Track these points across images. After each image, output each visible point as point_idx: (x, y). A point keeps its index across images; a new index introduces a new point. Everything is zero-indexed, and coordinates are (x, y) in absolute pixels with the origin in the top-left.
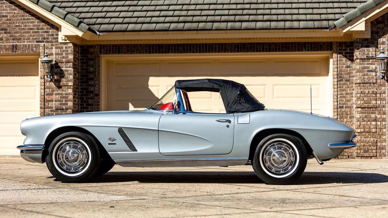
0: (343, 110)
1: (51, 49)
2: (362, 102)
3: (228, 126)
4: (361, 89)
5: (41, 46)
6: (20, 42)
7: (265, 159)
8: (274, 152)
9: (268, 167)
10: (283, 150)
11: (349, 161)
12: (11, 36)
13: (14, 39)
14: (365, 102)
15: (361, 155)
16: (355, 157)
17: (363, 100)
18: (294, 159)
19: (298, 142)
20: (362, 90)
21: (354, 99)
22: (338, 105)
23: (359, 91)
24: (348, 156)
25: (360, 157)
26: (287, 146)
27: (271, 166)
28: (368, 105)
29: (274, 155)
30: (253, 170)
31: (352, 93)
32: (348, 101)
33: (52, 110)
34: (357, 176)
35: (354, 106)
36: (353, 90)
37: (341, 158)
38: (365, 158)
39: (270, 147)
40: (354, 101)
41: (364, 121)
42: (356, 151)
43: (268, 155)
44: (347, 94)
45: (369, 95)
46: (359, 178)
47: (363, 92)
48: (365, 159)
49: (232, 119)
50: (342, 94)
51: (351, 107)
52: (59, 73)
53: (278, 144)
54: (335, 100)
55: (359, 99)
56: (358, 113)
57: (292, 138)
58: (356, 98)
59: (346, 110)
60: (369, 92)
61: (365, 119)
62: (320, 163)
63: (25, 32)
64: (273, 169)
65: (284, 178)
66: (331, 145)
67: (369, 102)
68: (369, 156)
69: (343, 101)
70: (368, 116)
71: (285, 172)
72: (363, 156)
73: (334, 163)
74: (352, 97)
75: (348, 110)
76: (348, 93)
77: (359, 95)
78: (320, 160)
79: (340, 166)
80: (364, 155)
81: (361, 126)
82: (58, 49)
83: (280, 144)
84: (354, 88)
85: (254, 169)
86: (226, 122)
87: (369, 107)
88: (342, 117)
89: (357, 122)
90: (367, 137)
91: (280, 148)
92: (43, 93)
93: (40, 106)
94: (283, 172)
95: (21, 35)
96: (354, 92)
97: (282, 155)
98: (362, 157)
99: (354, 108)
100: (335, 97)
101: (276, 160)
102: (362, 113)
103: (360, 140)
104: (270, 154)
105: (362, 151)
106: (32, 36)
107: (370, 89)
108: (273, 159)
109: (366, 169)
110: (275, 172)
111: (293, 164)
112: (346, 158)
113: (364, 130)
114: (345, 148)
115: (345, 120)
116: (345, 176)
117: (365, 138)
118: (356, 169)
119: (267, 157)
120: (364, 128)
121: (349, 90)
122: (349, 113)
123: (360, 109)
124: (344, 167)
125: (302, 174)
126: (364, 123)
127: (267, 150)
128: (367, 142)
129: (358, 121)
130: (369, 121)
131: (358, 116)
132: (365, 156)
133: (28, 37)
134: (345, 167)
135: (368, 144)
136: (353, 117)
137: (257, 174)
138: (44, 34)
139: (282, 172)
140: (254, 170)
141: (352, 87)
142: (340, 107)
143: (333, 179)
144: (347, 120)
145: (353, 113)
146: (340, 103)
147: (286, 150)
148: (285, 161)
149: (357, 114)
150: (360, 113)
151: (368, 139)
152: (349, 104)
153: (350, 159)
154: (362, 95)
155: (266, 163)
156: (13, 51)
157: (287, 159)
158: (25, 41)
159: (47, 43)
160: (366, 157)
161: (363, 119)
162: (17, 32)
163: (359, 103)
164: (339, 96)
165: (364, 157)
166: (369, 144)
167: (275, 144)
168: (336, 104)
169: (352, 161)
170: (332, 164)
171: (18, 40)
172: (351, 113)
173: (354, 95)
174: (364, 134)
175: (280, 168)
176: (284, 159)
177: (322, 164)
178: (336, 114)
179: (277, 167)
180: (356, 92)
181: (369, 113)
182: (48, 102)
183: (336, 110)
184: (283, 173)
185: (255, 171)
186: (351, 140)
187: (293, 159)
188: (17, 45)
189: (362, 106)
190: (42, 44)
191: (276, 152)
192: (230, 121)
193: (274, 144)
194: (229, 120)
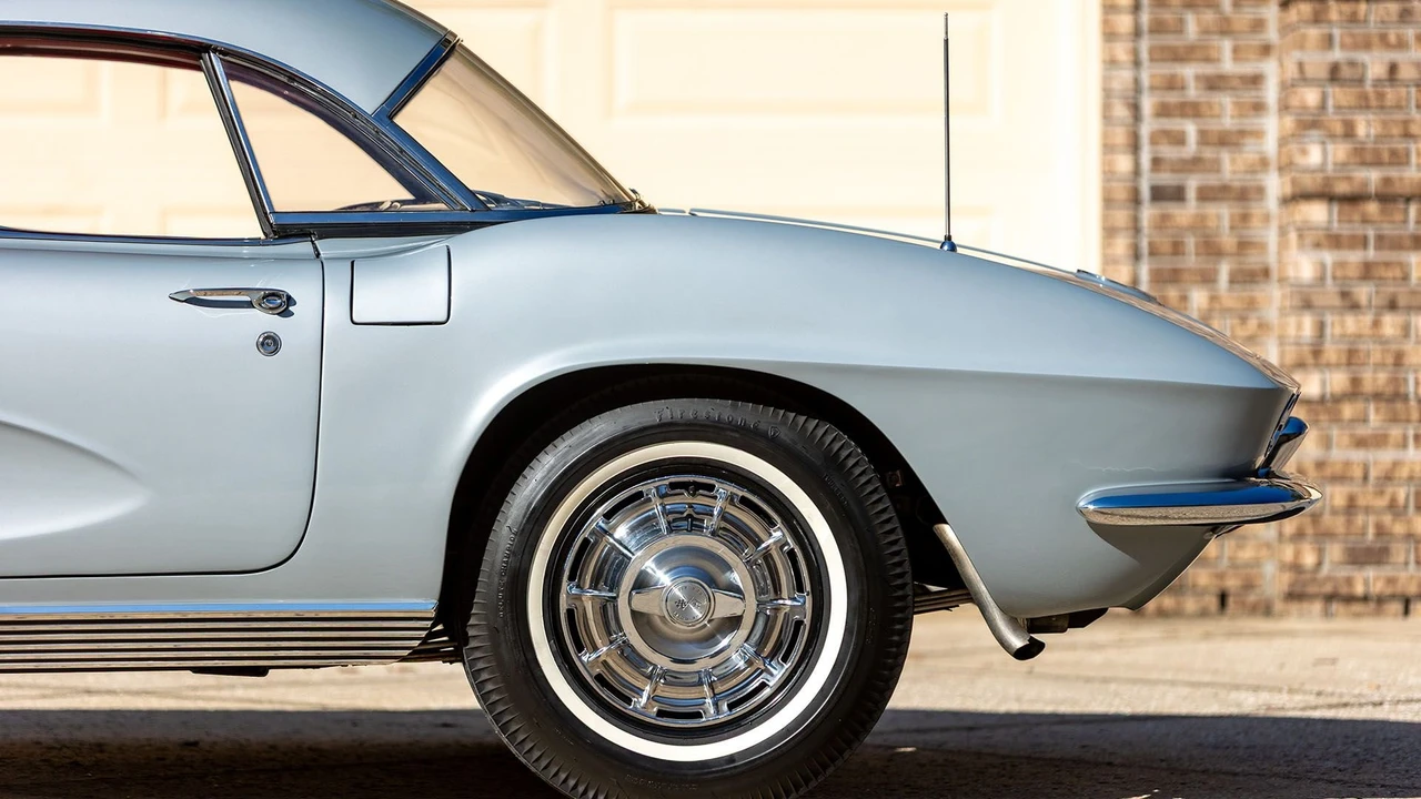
0: (1185, 213)
2: (1339, 151)
3: (270, 344)
4: (1328, 42)
7: (570, 613)
8: (645, 561)
9: (599, 678)
10: (714, 534)
11: (1231, 635)
14: (1364, 156)
15: (1328, 588)
16: (1278, 606)
17: (1349, 132)
18: (809, 600)
19: (833, 461)
20: (1337, 55)
21: (1272, 126)
22: (1137, 172)
23: (1318, 61)
24: (1223, 598)
25: (1317, 607)
26: (744, 500)
27: (624, 671)
28: (1387, 181)
29: (642, 583)
30: (471, 702)
31: (1256, 80)
32: (1226, 140)
34: (1311, 746)
35: (1275, 185)
36: (1266, 50)
37: (1162, 614)
38: (1357, 607)
39: (608, 516)
40: (1270, 145)
41: (1355, 307)
42: (1288, 553)
43: (595, 586)
44: (1214, 84)
45: (1391, 95)
46: (1330, 764)
47: (1346, 72)
48: (1358, 615)
49: (301, 287)
50: (1172, 84)
51: (1245, 195)
53: (673, 486)
54: (1120, 136)
55: (1314, 125)
56: (1308, 241)
57: (784, 434)
58: (1289, 122)
59: (1202, 218)
60: (1393, 68)
61: (1363, 292)
62: (1018, 642)
64: (639, 691)
65: (731, 759)
66: (1104, 500)
67: (1394, 153)
68: (1389, 591)
69: (1179, 139)
70: (1387, 264)
71: (739, 711)
72: (1344, 590)
73: (1112, 654)
74: (1259, 107)
75: (1222, 214)
76: (1222, 77)
77: (1311, 97)
78: (1013, 621)
79: (1169, 676)
80: (1349, 581)
81: (1331, 352)
83: (684, 485)
84: (1272, 34)
85: (478, 686)
86: (249, 305)
87: (1398, 189)
88: (1175, 277)
89: (1292, 320)
90: (1379, 441)
91: (693, 523)
94: (718, 711)
96: (1270, 69)
97: (707, 576)
98: (1330, 598)
99: (1272, 202)
100: (1121, 111)
101: (658, 621)
102: (1335, 241)
103: (1320, 465)
104: (610, 572)
105: (1335, 552)
107: (1401, 45)
108: (635, 615)
109: (1376, 698)
110: (661, 714)
111: (799, 643)
112: (1203, 614)
113: (1356, 382)
114: (1215, 528)
115: (1199, 298)
116: (1216, 747)
117: (1360, 443)
118: (1298, 698)
119: (585, 599)
120: (1352, 358)
121: (1236, 50)
122: (1228, 240)
123: (1317, 213)
124: (1195, 678)
125: (868, 740)
126: (1351, 323)
127: (586, 541)
128: (1373, 474)
129: (1307, 305)
130: (1392, 306)
131: (1304, 266)
132: (1359, 589)
134: (1207, 678)
135: (1381, 493)
136: (1266, 273)
137: (512, 737)
139: (711, 716)
140: (483, 697)
141: (1258, 25)
142: (1158, 194)
143: (1120, 771)
144: (1213, 299)
145: (1262, 247)
146: (1157, 162)
147: (736, 535)
148: (733, 623)
149: (1301, 246)
150: (1317, 245)
151: (1386, 456)
152: (1230, 167)
153: (1233, 617)
154: (1337, 95)
155: (580, 648)
157: (748, 608)
160: (1365, 599)
161: (1345, 295)
163: (1314, 156)
164: (1147, 104)
165: (1350, 599)
166: (1393, 500)
167: (648, 487)
168: (1124, 163)
169: (1256, 634)
170: (1097, 658)
172: (1244, 246)
173: (1271, 93)
174: (1348, 411)
175: (700, 683)
176: (725, 606)
177: (1030, 651)
178: (1121, 245)
179: (672, 679)
180: (1292, 71)
181: (1397, 244)
183: (1121, 217)
184: (722, 718)
185: (491, 707)
186: (1261, 460)
187: (792, 603)
189: (1342, 188)
191: (660, 561)
192: (290, 301)
193: (640, 495)
194: (274, 294)
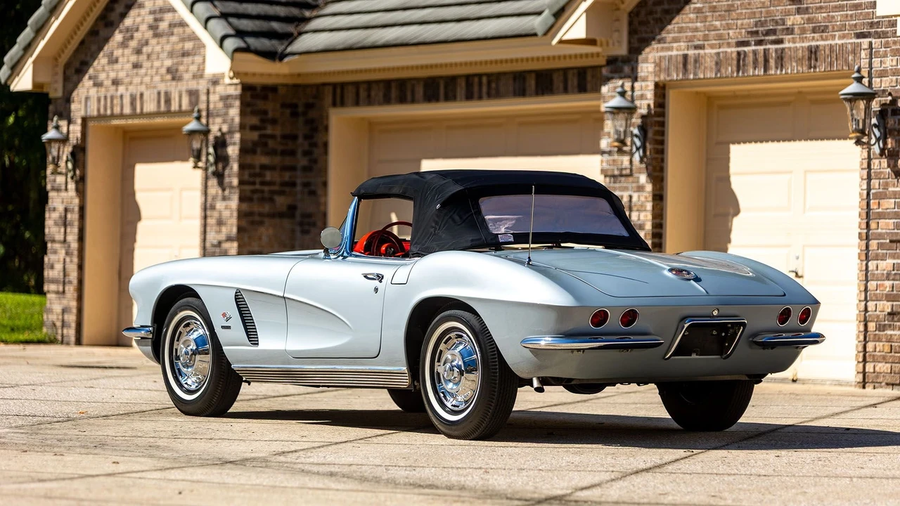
1: (884, 57)
5: (864, 50)
6: (826, 39)
12: (809, 21)
13: (814, 31)
33: (882, 243)
52: (895, 130)
63: (836, 7)
82: (896, 58)
92: (865, 192)
93: (859, 231)
95: (828, 16)
106: (849, 18)
133: (841, 21)
138: (871, 10)
156: (810, 68)
158: (835, 35)
159: (876, 40)
162: (821, 8)
171: (823, 32)
182: (877, 221)
188: (817, 47)
190: (865, 42)
